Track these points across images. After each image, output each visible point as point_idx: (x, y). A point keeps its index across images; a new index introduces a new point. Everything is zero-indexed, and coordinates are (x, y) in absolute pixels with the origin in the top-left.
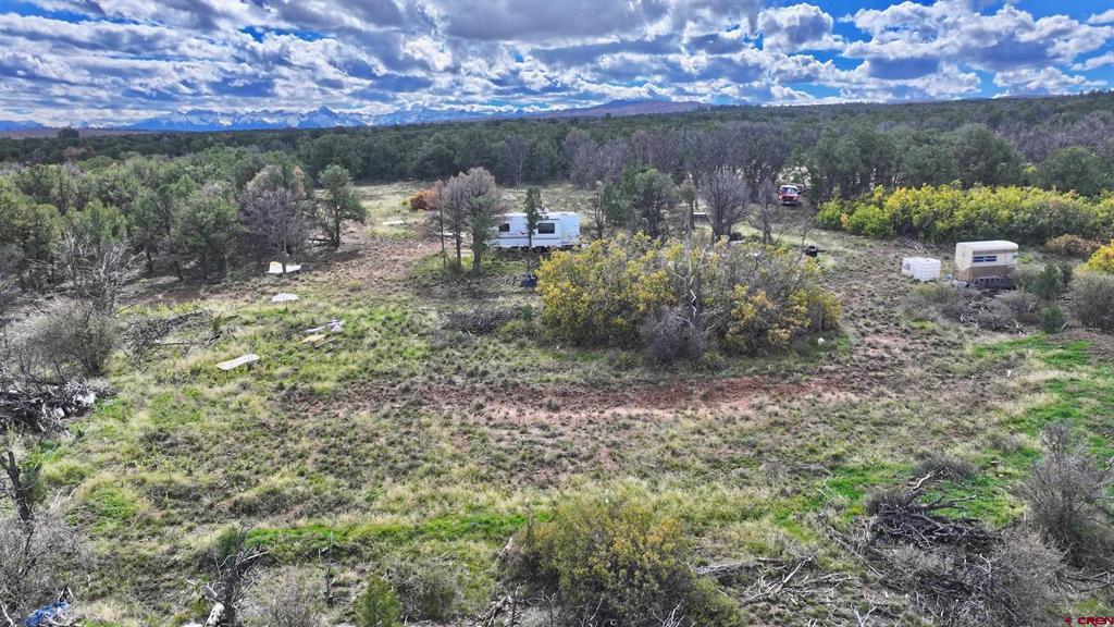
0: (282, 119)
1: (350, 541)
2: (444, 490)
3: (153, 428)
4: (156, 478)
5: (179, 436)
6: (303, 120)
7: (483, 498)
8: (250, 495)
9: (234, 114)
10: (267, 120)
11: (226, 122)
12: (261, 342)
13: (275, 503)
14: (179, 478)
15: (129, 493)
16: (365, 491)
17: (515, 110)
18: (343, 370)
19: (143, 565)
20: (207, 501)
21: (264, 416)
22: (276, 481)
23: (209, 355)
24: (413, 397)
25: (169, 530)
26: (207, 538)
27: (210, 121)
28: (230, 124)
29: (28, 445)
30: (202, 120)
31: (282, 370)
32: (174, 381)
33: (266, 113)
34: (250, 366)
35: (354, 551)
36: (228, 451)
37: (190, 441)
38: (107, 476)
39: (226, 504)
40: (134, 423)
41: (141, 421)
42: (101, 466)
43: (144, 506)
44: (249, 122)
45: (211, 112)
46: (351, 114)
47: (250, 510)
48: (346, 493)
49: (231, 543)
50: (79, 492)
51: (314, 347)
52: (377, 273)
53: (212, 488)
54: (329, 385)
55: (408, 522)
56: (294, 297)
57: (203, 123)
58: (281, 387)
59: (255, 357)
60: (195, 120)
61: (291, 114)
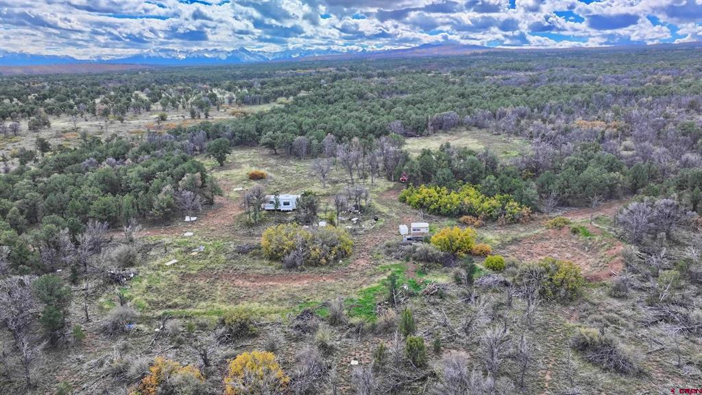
0: (216, 55)
1: (190, 315)
2: (214, 304)
3: (148, 285)
4: (149, 298)
5: (154, 287)
6: (229, 55)
7: (221, 306)
8: (170, 303)
9: (187, 52)
10: (207, 55)
11: (182, 57)
12: (178, 255)
13: (175, 306)
14: (155, 299)
15: (144, 302)
16: (196, 304)
17: (361, 49)
18: (200, 267)
19: (147, 318)
20: (161, 304)
21: (176, 282)
22: (176, 300)
23: (163, 260)
24: (217, 277)
25: (152, 311)
26: (160, 313)
27: (173, 55)
28: (184, 57)
29: (119, 289)
30: (168, 55)
31: (183, 266)
32: (153, 269)
33: (207, 51)
34: (174, 264)
35: (190, 317)
36: (167, 291)
37: (157, 288)
38: (138, 298)
39: (164, 306)
40: (144, 284)
41: (145, 282)
42: (137, 295)
43: (147, 305)
44: (196, 56)
45: (173, 50)
46: (259, 52)
47: (170, 307)
48: (192, 304)
49: (165, 314)
50: (133, 301)
51: (194, 258)
52: (223, 222)
53: (162, 301)
54: (195, 272)
55: (203, 311)
56: (191, 234)
57: (168, 57)
58: (182, 272)
59: (176, 261)
60: (163, 55)
61: (222, 51)
